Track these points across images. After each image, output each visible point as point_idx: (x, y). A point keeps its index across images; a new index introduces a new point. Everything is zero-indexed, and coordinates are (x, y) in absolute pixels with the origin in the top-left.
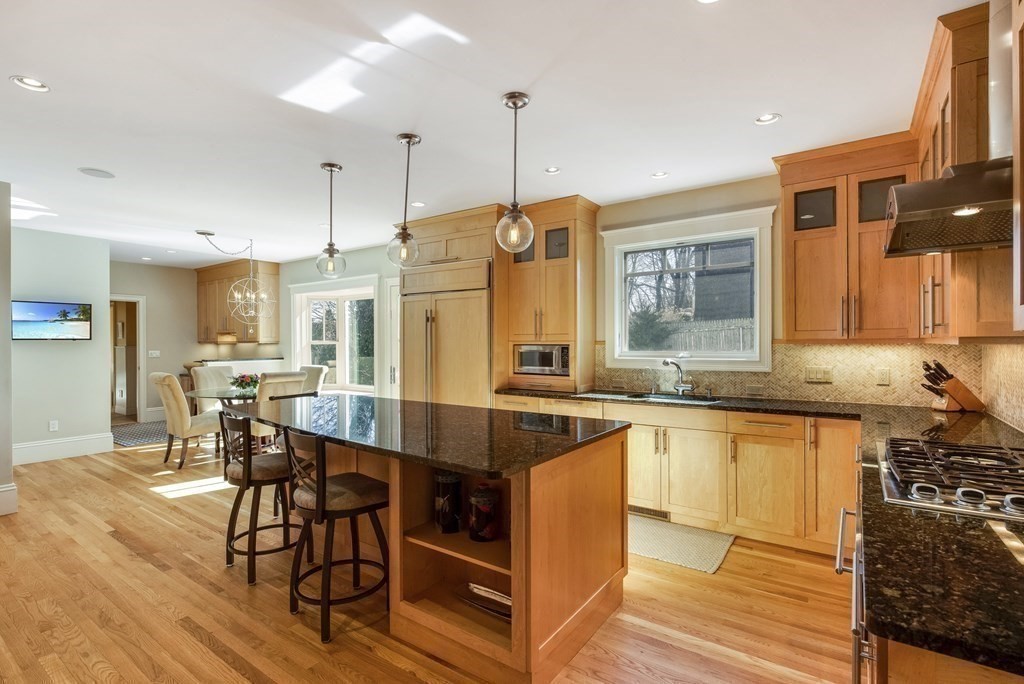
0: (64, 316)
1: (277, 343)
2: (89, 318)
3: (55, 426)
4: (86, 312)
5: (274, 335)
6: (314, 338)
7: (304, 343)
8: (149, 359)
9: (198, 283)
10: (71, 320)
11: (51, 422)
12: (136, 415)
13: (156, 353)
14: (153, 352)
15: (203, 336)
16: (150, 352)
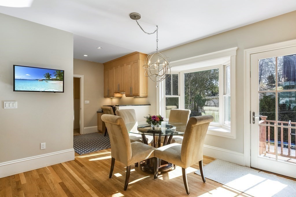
0: (48, 77)
1: (146, 97)
2: (62, 79)
3: (44, 145)
4: (60, 75)
5: (145, 93)
6: (166, 94)
7: (163, 97)
8: (85, 104)
9: (104, 70)
10: (52, 80)
11: (42, 144)
12: (79, 129)
13: (88, 102)
14: (86, 101)
15: (106, 94)
16: (85, 101)
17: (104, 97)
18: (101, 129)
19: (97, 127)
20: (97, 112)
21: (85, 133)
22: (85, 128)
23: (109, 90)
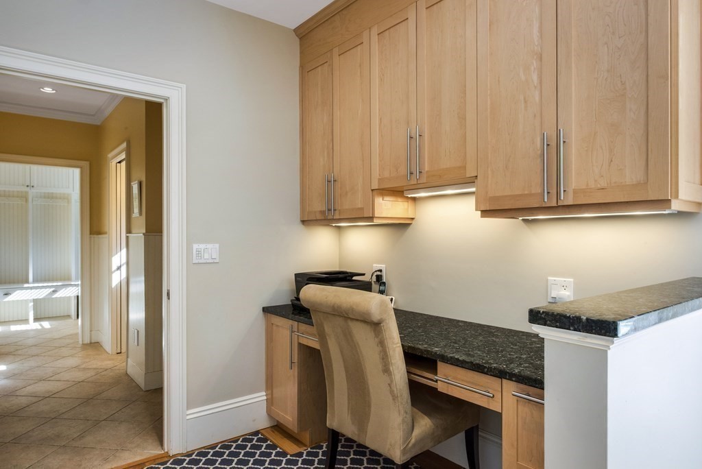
8: (192, 266)
14: (202, 246)
15: (318, 206)
16: (195, 246)
17: (303, 222)
18: (290, 417)
19: (261, 396)
20: (266, 310)
21: (196, 444)
22: (194, 412)
23: (330, 182)
